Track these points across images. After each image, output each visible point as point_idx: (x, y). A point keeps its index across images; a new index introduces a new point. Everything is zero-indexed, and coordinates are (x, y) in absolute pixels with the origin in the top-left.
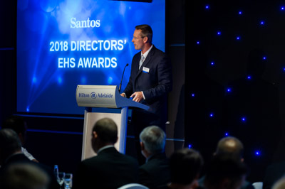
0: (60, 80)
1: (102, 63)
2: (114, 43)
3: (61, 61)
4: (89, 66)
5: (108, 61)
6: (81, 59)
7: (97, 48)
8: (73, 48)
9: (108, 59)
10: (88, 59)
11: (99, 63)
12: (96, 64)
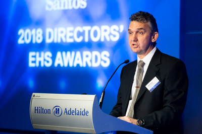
0: (31, 84)
2: (105, 31)
4: (71, 65)
5: (97, 57)
6: (59, 54)
10: (68, 53)
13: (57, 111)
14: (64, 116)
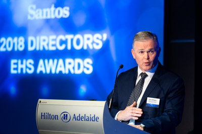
0: (13, 90)
1: (71, 67)
2: (88, 39)
3: (15, 64)
4: (53, 72)
6: (41, 62)
10: (51, 61)
11: (68, 66)
13: (65, 117)
14: (73, 122)
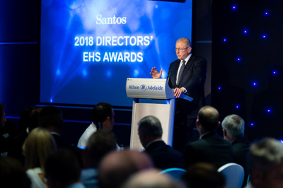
0: (85, 73)
1: (128, 57)
2: (140, 39)
3: (86, 55)
4: (115, 61)
5: (134, 56)
6: (106, 54)
7: (123, 43)
8: (99, 43)
9: (134, 53)
10: (113, 53)
11: (125, 57)
12: (122, 59)
13: (143, 87)
14: (148, 90)
